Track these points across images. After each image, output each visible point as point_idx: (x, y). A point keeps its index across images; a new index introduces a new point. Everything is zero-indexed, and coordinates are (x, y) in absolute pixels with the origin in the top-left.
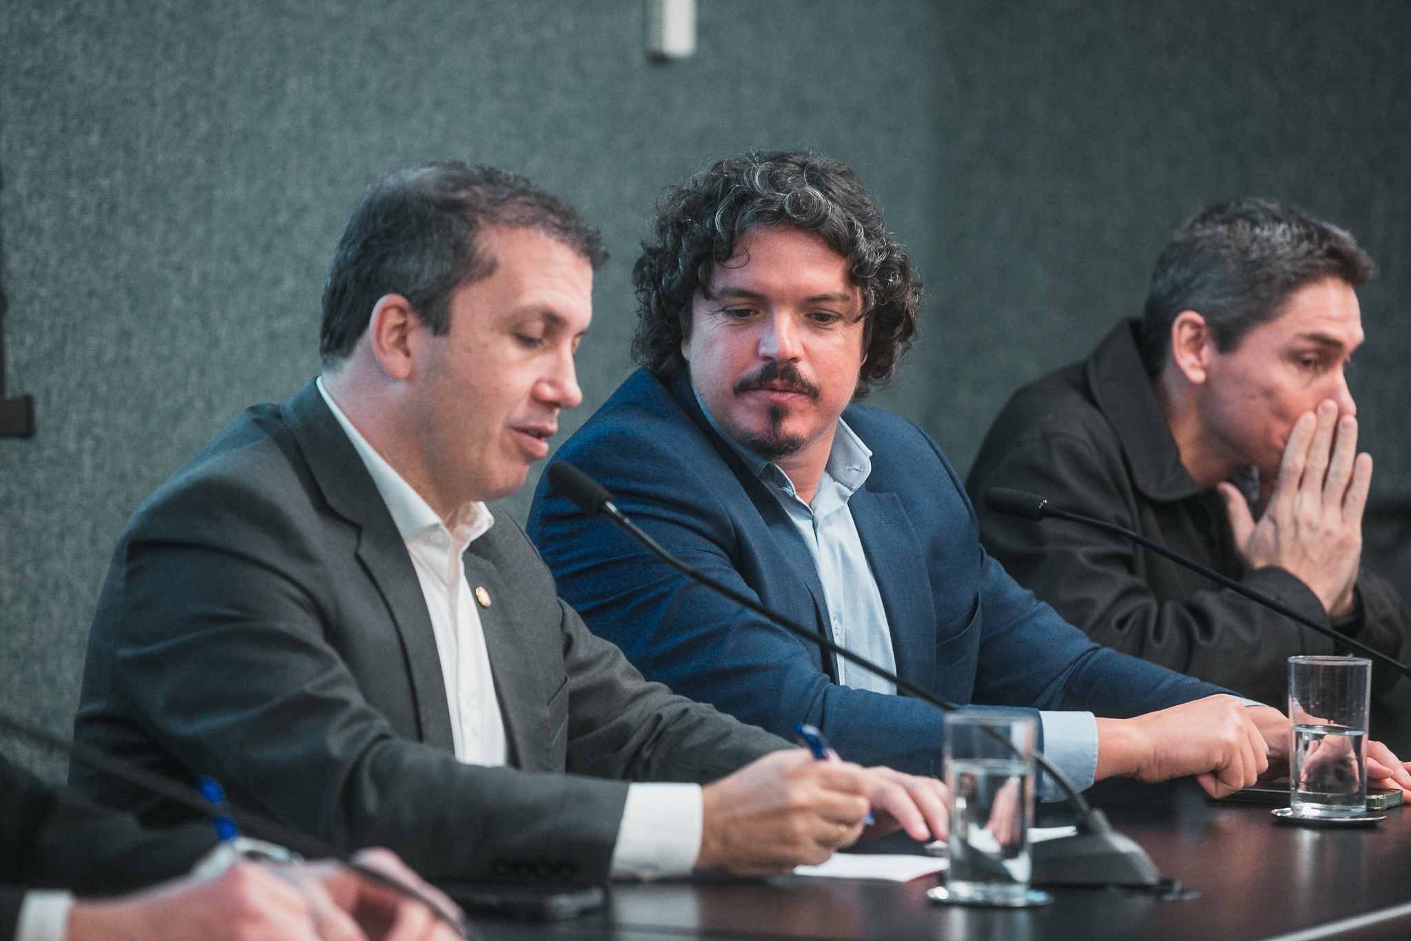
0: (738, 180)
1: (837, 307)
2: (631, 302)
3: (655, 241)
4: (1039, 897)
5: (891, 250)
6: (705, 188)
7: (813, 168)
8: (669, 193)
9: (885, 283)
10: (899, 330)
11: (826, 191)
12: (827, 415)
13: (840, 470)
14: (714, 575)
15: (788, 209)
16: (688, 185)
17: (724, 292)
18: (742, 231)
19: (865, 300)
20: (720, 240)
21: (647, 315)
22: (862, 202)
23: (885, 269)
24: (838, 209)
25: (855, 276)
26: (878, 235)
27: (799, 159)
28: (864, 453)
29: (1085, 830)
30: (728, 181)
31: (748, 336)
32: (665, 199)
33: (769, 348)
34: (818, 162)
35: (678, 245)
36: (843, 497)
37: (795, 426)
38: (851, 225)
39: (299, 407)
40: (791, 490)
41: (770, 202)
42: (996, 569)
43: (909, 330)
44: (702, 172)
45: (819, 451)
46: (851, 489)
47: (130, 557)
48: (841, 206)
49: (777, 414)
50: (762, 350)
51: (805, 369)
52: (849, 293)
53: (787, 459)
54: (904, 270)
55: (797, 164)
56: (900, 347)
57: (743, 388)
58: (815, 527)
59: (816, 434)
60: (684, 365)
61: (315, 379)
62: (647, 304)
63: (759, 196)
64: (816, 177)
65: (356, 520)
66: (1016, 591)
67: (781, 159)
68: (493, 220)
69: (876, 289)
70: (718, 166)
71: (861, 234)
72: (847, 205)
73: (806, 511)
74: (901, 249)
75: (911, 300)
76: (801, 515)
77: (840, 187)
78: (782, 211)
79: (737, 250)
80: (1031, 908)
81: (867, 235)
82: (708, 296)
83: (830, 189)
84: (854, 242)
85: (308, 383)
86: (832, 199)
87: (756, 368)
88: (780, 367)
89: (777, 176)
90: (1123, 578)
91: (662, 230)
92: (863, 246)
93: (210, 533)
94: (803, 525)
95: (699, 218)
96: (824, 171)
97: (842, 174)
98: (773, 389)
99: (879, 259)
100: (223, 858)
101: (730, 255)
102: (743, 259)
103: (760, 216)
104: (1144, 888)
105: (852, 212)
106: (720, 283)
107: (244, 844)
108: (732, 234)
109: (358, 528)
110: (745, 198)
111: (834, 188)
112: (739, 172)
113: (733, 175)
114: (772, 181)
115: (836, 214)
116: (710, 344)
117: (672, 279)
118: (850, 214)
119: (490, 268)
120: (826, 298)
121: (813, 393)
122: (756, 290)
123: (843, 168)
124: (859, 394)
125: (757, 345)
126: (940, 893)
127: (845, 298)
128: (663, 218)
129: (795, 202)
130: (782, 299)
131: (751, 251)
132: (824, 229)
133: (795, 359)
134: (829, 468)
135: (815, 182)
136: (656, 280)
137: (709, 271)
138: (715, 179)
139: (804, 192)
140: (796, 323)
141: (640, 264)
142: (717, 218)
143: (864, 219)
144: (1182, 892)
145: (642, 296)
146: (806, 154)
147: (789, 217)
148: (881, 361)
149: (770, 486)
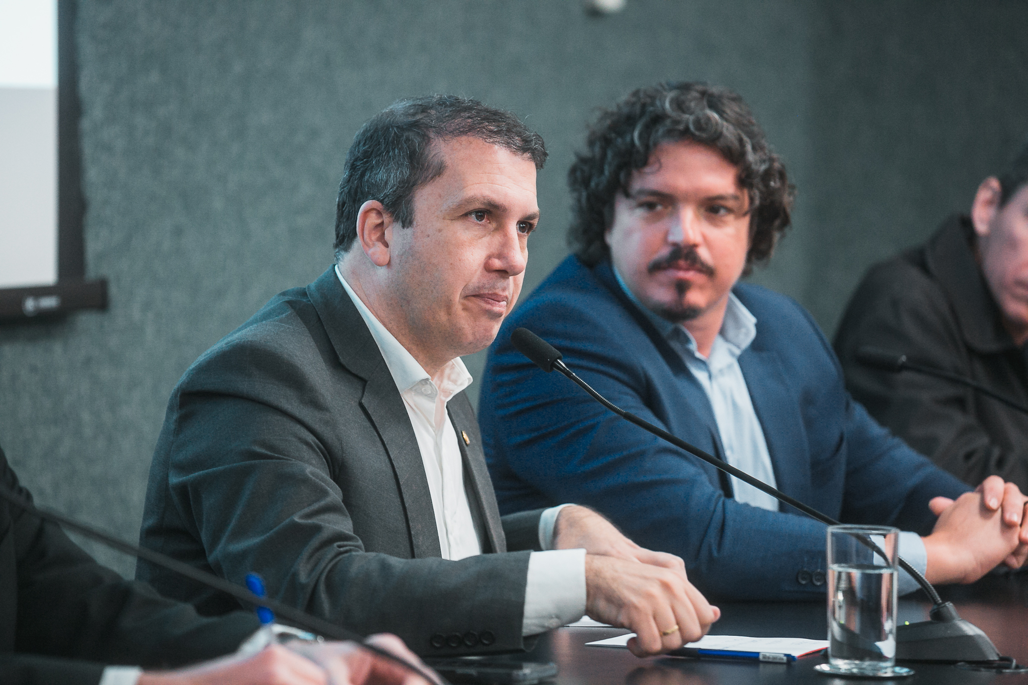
0: (653, 104)
1: (730, 203)
2: (567, 200)
3: (586, 152)
4: (903, 671)
5: (772, 160)
6: (626, 110)
7: (711, 96)
8: (598, 114)
9: (767, 186)
10: (777, 223)
11: (721, 113)
12: (719, 290)
13: (731, 333)
14: (632, 412)
15: (692, 127)
16: (613, 108)
17: (642, 192)
18: (656, 144)
19: (752, 200)
20: (638, 152)
21: (580, 211)
22: (750, 122)
23: (767, 175)
24: (731, 127)
25: (744, 181)
26: (762, 148)
27: (700, 88)
28: (749, 320)
29: (939, 617)
30: (644, 106)
31: (659, 228)
32: (594, 118)
33: (676, 237)
34: (715, 90)
35: (604, 156)
36: (732, 354)
37: (696, 297)
38: (741, 141)
39: (320, 287)
40: (693, 346)
41: (676, 122)
42: (859, 412)
43: (786, 222)
44: (624, 96)
45: (715, 319)
46: (738, 347)
47: (182, 405)
48: (733, 125)
49: (682, 287)
50: (672, 238)
51: (703, 253)
52: (739, 194)
53: (688, 322)
54: (782, 175)
55: (697, 91)
56: (777, 236)
57: (656, 268)
58: (710, 377)
59: (711, 304)
60: (606, 250)
61: (334, 265)
62: (579, 200)
63: (668, 117)
64: (714, 103)
65: (362, 375)
66: (876, 429)
67: (685, 87)
68: (440, 132)
69: (761, 192)
70: (636, 94)
71: (749, 148)
72: (738, 124)
73: (703, 364)
74: (780, 159)
75: (787, 199)
76: (700, 368)
77: (732, 109)
78: (687, 130)
79: (652, 159)
80: (896, 678)
81: (754, 149)
82: (627, 195)
83: (724, 112)
84: (743, 154)
85: (328, 269)
86: (726, 120)
87: (665, 252)
88: (685, 251)
89: (683, 102)
90: (960, 419)
91: (591, 143)
92: (751, 157)
93: (243, 385)
94: (700, 375)
95: (621, 134)
96: (720, 97)
97: (734, 99)
98: (679, 268)
99: (763, 167)
100: (262, 639)
101: (645, 163)
102: (656, 166)
103: (670, 133)
104: (988, 664)
105: (743, 130)
106: (637, 185)
107: (278, 628)
108: (647, 147)
109: (363, 382)
110: (658, 119)
111: (728, 111)
112: (653, 98)
113: (648, 100)
114: (679, 105)
115: (729, 131)
116: (628, 233)
117: (599, 182)
118: (740, 132)
119: (440, 170)
120: (721, 197)
121: (709, 272)
122: (666, 190)
123: (734, 95)
124: (746, 273)
125: (667, 234)
126: (824, 667)
127: (736, 198)
128: (593, 133)
129: (697, 122)
130: (687, 198)
131: (663, 160)
132: (721, 143)
133: (695, 246)
134: (722, 332)
135: (713, 106)
136: (586, 182)
137: (629, 175)
138: (633, 104)
139: (705, 115)
140: (697, 216)
141: (573, 171)
142: (636, 134)
143: (751, 135)
144: (1017, 667)
145: (575, 195)
146: (704, 84)
147: (693, 135)
148: (763, 247)
149: (675, 345)
